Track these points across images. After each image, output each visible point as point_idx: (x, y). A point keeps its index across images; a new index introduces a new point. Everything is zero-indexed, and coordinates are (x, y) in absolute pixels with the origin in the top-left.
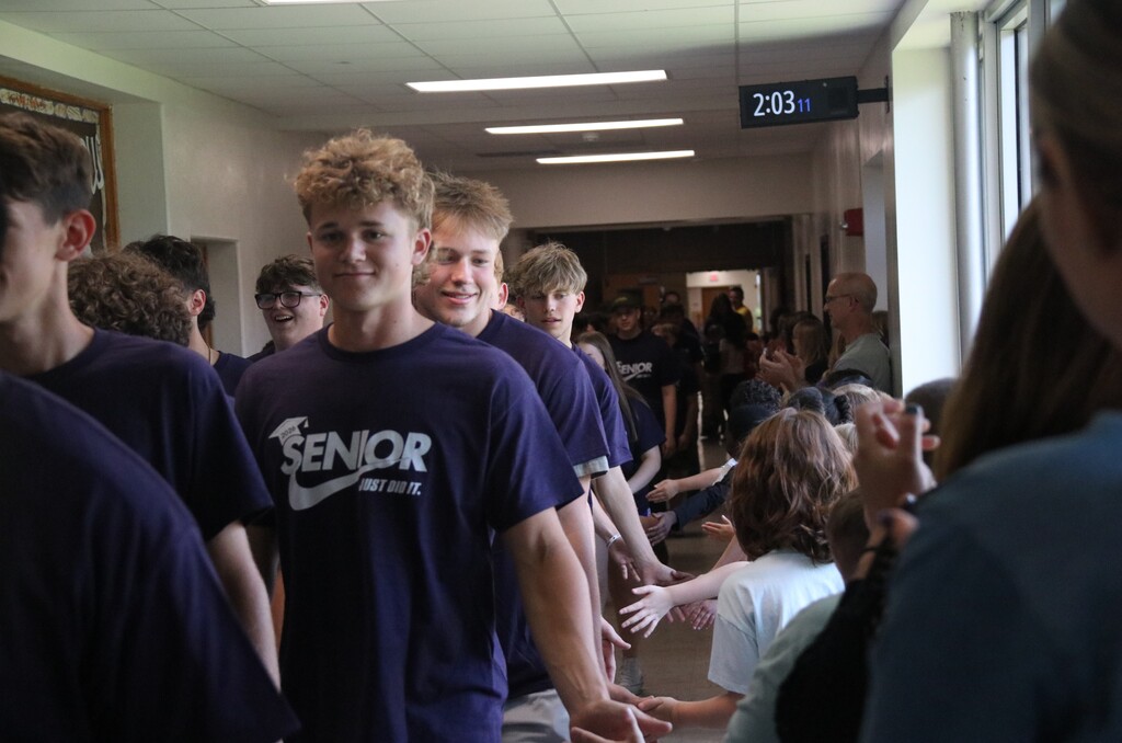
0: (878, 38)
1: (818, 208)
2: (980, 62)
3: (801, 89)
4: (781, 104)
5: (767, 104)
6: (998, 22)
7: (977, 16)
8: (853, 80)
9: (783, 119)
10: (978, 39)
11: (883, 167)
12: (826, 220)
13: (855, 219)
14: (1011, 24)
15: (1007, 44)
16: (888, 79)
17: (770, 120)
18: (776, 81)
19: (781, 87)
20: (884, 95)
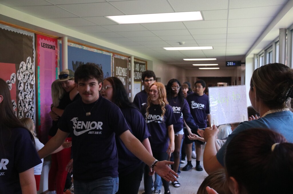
0: (244, 56)
1: (235, 76)
2: (257, 60)
3: (234, 62)
4: (231, 64)
5: (229, 64)
6: (260, 55)
7: (257, 55)
8: (240, 61)
9: (231, 66)
10: (257, 57)
11: (244, 72)
12: (236, 78)
13: (240, 78)
14: (261, 56)
15: (261, 58)
16: (245, 61)
17: (230, 66)
18: (230, 61)
19: (231, 62)
20: (244, 63)
